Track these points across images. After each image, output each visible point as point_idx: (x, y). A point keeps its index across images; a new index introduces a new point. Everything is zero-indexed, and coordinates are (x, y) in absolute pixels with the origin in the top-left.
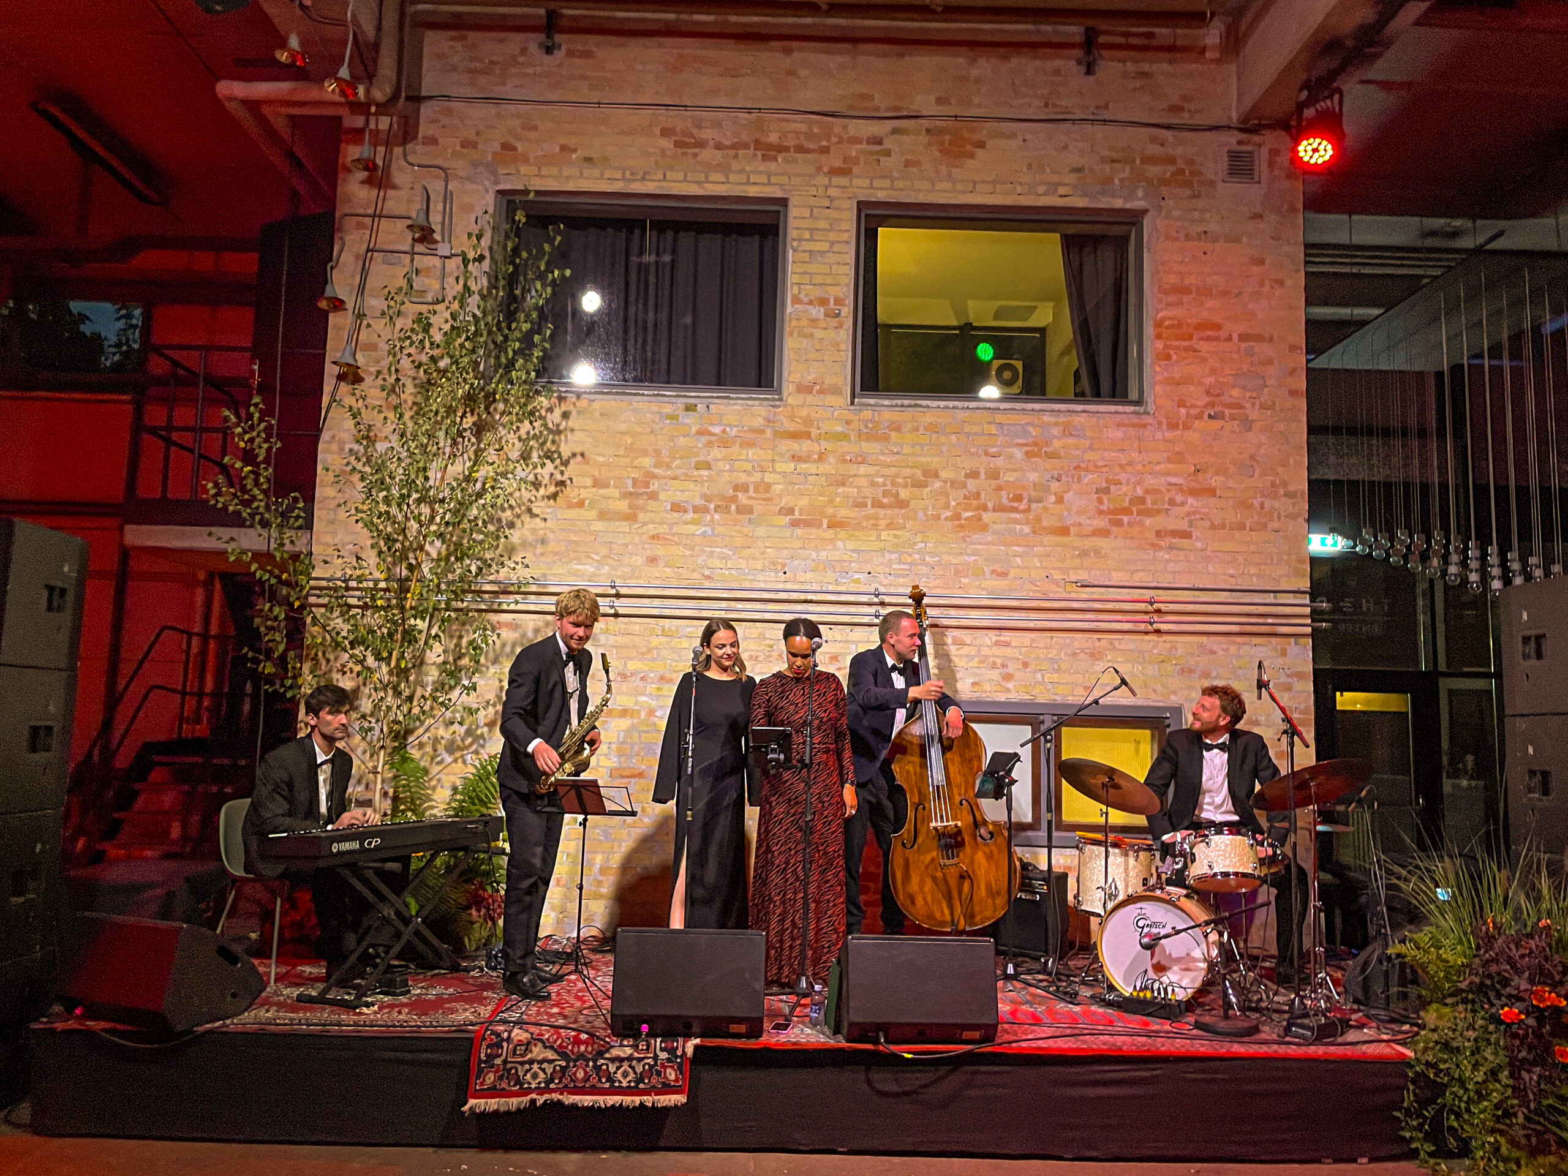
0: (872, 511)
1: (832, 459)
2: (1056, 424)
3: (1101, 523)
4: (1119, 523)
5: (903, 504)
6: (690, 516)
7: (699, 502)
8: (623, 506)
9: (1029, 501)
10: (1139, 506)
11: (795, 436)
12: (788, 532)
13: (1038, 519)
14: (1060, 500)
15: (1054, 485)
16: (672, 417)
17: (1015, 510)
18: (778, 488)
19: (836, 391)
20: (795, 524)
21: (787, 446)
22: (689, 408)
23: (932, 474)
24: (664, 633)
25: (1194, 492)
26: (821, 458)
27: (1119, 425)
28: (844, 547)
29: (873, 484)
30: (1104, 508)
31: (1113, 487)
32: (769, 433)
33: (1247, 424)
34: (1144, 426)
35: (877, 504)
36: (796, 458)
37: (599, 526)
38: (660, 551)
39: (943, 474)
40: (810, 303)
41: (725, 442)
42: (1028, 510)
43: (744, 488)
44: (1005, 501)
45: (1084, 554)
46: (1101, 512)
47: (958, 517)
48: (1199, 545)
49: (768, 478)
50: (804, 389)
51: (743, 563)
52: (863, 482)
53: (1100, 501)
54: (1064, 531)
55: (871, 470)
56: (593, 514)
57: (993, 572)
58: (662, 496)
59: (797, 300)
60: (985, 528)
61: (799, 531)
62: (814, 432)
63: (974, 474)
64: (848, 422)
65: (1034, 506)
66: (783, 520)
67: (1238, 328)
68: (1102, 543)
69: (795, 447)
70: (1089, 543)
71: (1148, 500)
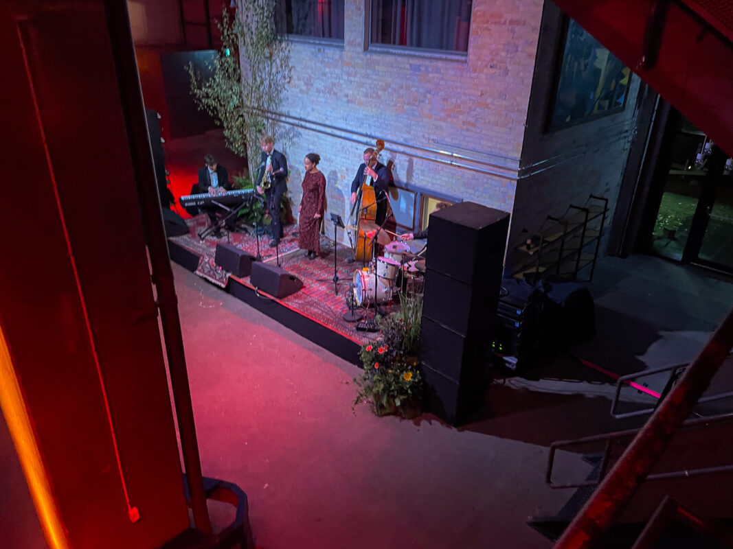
0: (370, 99)
1: (358, 75)
2: (431, 66)
3: (443, 115)
5: (379, 97)
6: (321, 94)
7: (323, 89)
8: (304, 88)
9: (419, 101)
10: (458, 109)
11: (348, 64)
12: (346, 104)
13: (422, 110)
15: (428, 95)
16: (315, 54)
17: (414, 105)
18: (344, 86)
19: (359, 45)
20: (349, 101)
21: (346, 69)
22: (319, 50)
23: (388, 85)
24: (317, 137)
25: (479, 105)
26: (355, 75)
27: (454, 68)
28: (361, 113)
29: (370, 87)
30: (445, 108)
31: (449, 99)
32: (340, 63)
33: (506, 72)
34: (463, 69)
35: (372, 97)
36: (349, 74)
37: (300, 95)
38: (315, 106)
39: (392, 86)
40: (351, 3)
41: (329, 65)
42: (419, 106)
43: (334, 85)
44: (411, 101)
45: (437, 127)
46: (444, 110)
47: (396, 105)
48: (478, 131)
49: (341, 81)
50: (351, 44)
51: (335, 115)
52: (368, 86)
53: (444, 105)
55: (370, 81)
56: (298, 90)
57: (406, 131)
58: (314, 85)
60: (404, 112)
61: (350, 105)
62: (353, 63)
63: (401, 87)
64: (363, 60)
65: (421, 104)
66: (345, 99)
67: (508, 17)
68: (443, 124)
69: (348, 69)
70: (439, 123)
71: (462, 107)
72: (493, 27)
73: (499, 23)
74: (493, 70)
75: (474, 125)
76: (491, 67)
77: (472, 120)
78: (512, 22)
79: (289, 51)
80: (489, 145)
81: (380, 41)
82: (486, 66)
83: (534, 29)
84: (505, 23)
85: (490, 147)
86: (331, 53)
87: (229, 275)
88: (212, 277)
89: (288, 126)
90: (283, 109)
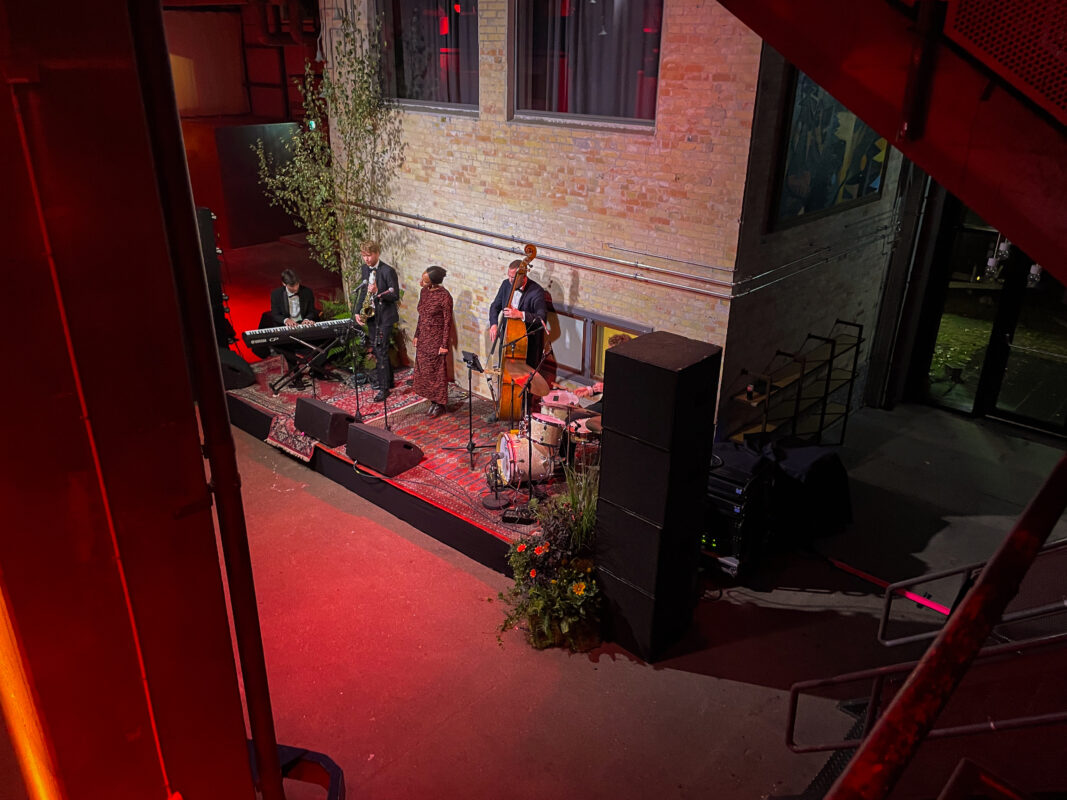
0: (518, 188)
1: (500, 155)
2: (603, 140)
3: (622, 208)
4: (630, 210)
5: (530, 185)
6: (447, 182)
7: (450, 174)
8: (422, 173)
9: (588, 190)
10: (642, 200)
11: (484, 139)
12: (483, 196)
13: (591, 203)
14: (602, 191)
15: (600, 181)
16: (437, 125)
17: (580, 195)
18: (479, 170)
19: (501, 112)
20: (486, 191)
21: (482, 145)
22: (443, 120)
23: (543, 168)
24: (442, 242)
25: (673, 193)
26: (495, 154)
27: (636, 143)
28: (505, 208)
29: (517, 171)
30: (624, 199)
31: (630, 186)
32: (474, 138)
33: (711, 147)
34: (650, 144)
35: (519, 184)
36: (486, 153)
37: (416, 183)
38: (437, 199)
39: (548, 168)
40: (488, 53)
41: (457, 141)
42: (586, 196)
43: (465, 168)
44: (576, 189)
45: (613, 227)
46: (623, 201)
47: (554, 196)
48: (673, 230)
49: (476, 164)
50: (488, 110)
51: (467, 211)
52: (513, 170)
53: (623, 194)
54: (603, 211)
55: (517, 162)
56: (413, 177)
57: (569, 232)
58: (437, 169)
59: (483, 53)
60: (566, 205)
61: (489, 196)
62: (492, 137)
63: (561, 170)
64: (506, 132)
65: (590, 193)
66: (482, 189)
67: (713, 70)
68: (622, 221)
69: (485, 146)
70: (616, 221)
71: (648, 196)
72: (690, 84)
73: (698, 79)
74: (692, 145)
75: (667, 222)
76: (689, 139)
77: (663, 215)
78: (717, 77)
79: (400, 122)
80: (690, 250)
81: (530, 105)
82: (682, 139)
83: (748, 86)
84: (707, 79)
85: (689, 253)
86: (460, 123)
87: (314, 443)
88: (290, 448)
89: (399, 228)
90: (393, 203)
